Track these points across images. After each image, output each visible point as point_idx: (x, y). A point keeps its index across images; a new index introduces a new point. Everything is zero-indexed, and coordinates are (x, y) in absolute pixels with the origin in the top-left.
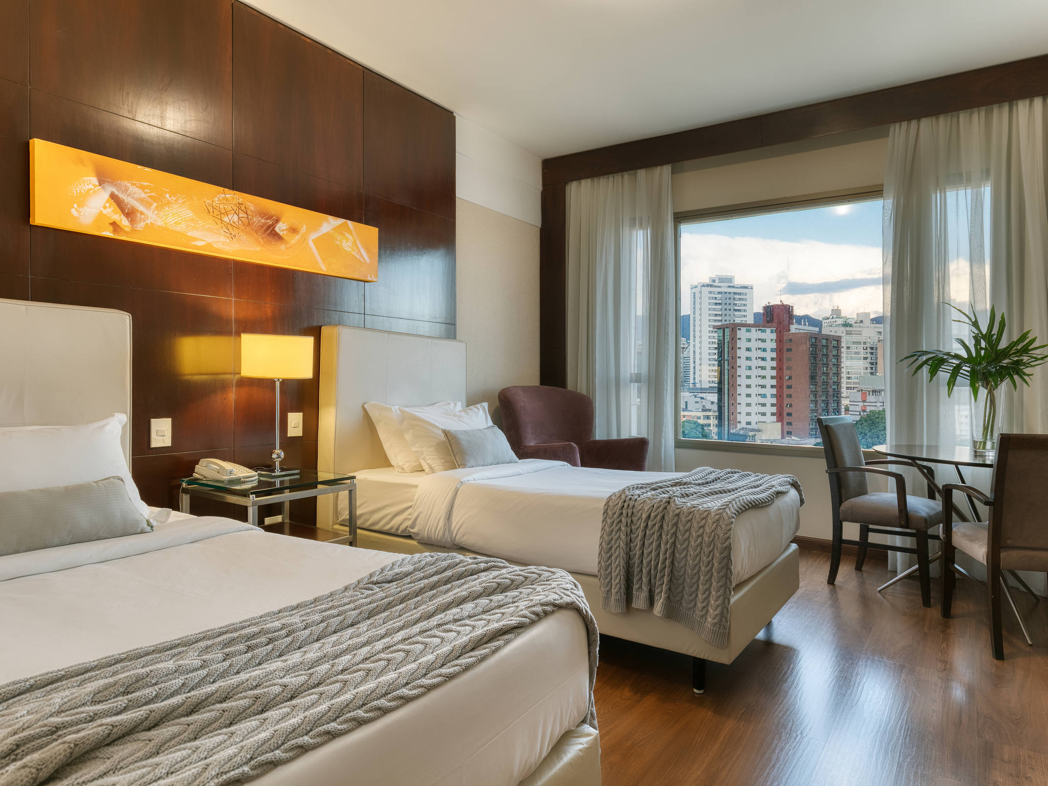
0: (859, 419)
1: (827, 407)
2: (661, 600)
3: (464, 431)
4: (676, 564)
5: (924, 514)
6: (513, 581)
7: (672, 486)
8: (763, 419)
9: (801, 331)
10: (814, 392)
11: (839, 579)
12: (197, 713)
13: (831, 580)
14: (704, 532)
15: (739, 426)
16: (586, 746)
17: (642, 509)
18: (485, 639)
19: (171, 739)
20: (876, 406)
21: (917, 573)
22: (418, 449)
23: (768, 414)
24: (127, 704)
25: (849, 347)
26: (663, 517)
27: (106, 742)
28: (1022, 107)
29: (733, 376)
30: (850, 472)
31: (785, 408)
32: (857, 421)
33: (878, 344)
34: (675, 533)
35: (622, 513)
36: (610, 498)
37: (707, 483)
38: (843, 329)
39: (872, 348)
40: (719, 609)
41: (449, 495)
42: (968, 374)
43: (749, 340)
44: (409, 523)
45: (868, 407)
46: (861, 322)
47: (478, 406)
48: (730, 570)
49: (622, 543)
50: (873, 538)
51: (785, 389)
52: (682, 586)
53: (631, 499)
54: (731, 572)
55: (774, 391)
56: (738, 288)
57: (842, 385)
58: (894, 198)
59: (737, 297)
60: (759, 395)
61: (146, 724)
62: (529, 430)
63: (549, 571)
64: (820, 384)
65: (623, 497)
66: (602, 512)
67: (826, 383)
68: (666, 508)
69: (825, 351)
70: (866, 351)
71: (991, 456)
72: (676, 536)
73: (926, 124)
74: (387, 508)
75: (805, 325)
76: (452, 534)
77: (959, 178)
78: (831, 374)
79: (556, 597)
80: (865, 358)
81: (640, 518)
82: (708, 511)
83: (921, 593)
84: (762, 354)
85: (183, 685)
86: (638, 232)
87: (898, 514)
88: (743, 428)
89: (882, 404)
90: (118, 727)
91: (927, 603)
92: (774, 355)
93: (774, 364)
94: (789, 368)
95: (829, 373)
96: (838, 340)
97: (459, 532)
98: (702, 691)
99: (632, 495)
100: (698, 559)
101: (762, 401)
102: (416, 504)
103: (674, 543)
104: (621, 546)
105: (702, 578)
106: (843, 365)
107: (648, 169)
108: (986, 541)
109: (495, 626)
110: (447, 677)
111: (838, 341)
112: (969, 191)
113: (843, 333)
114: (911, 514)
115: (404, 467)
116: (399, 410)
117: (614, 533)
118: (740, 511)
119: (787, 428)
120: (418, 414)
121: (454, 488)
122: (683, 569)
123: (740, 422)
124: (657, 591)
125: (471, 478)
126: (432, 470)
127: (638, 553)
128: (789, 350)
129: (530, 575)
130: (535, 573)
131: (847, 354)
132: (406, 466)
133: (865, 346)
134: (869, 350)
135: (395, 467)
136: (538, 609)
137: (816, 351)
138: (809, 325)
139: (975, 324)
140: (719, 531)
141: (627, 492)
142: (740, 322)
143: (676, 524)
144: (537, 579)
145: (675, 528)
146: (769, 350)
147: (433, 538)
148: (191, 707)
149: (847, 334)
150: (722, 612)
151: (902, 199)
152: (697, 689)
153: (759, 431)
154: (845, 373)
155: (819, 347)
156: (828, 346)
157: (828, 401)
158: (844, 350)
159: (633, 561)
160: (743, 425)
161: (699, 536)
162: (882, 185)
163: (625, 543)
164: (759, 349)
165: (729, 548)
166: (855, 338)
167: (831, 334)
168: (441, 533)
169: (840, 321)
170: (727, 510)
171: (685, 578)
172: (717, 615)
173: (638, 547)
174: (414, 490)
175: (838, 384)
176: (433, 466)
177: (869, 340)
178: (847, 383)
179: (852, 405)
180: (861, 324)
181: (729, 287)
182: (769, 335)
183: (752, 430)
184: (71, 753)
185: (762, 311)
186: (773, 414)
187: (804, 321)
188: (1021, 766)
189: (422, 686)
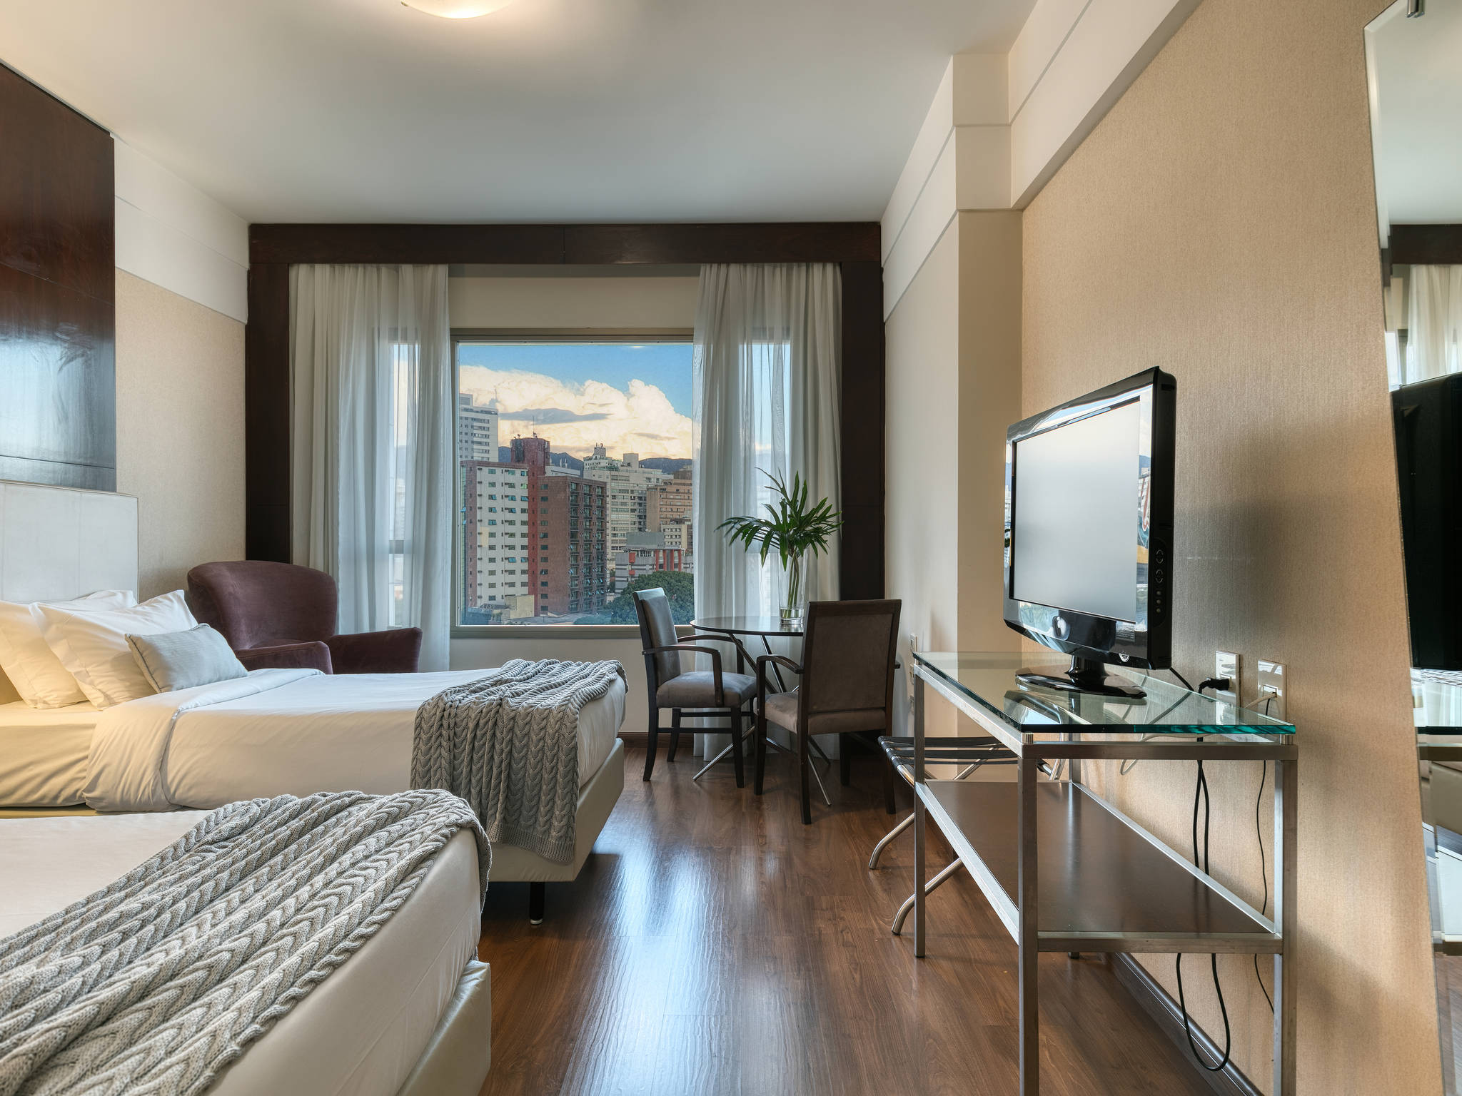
0: (626, 586)
1: (590, 572)
2: (496, 823)
3: (163, 635)
4: (513, 776)
5: (738, 690)
6: (400, 808)
7: (492, 686)
8: (510, 591)
9: (559, 474)
10: (575, 553)
11: (655, 774)
12: (149, 997)
13: (647, 778)
14: (545, 734)
15: (480, 603)
16: (481, 980)
17: (468, 716)
18: (410, 869)
19: (140, 1026)
20: (645, 569)
21: (731, 755)
22: (80, 669)
23: (518, 584)
24: (35, 1014)
25: (615, 496)
26: (495, 724)
27: (63, 1047)
28: (817, 269)
29: (471, 533)
30: (665, 652)
31: (539, 576)
32: (624, 589)
33: (647, 492)
34: (511, 741)
35: (442, 725)
36: (422, 708)
37: (528, 679)
38: (607, 473)
39: (640, 498)
40: (565, 820)
41: (159, 733)
42: (778, 543)
43: (493, 485)
44: (84, 784)
45: (636, 571)
46: (629, 465)
47: (170, 595)
48: (577, 772)
49: (443, 762)
50: (685, 723)
51: (538, 551)
52: (520, 802)
53: (451, 706)
54: (577, 775)
55: (525, 553)
56: (477, 412)
57: (608, 544)
58: (704, 344)
59: (475, 424)
60: (506, 559)
61: (100, 1018)
62: (243, 628)
63: (431, 793)
64: (581, 543)
65: (441, 705)
66: (414, 726)
67: (588, 542)
68: (498, 712)
69: (587, 500)
70: (633, 501)
71: (798, 624)
72: (512, 744)
73: (734, 269)
74: (31, 767)
75: (563, 466)
76: (169, 789)
77: (763, 333)
78: (595, 531)
79: (458, 817)
80: (633, 511)
81: (466, 727)
82: (549, 710)
83: (735, 775)
84: (510, 504)
85: (84, 983)
86: (401, 346)
87: (714, 693)
88: (485, 605)
89: (651, 567)
90: (72, 1027)
91: (740, 784)
92: (525, 505)
93: (525, 517)
94: (544, 523)
95: (592, 529)
96: (603, 486)
97: (182, 785)
98: (540, 921)
99: (452, 702)
100: (539, 766)
101: (510, 567)
102: (95, 754)
103: (510, 752)
104: (443, 766)
105: (544, 787)
106: (608, 519)
107: (415, 265)
108: (796, 709)
109: (409, 857)
110: (393, 910)
111: (602, 488)
112: (772, 346)
113: (608, 478)
114: (726, 691)
115: (46, 699)
116: (39, 607)
117: (432, 751)
118: (584, 702)
119: (542, 602)
120: (76, 614)
121: (168, 720)
122: (521, 781)
123: (480, 597)
124: (490, 813)
125: (191, 704)
126: (110, 702)
127: (465, 771)
128: (544, 499)
129: (415, 799)
130: (405, 801)
131: (613, 505)
132: (53, 698)
133: (633, 495)
134: (637, 500)
135: (28, 702)
136: (445, 831)
137: (577, 501)
138: (568, 467)
139: (783, 491)
140: (564, 730)
141: (446, 698)
142: (480, 459)
143: (512, 730)
144: (423, 803)
145: (511, 734)
146: (518, 498)
147: (132, 801)
148: (141, 991)
149: (613, 479)
150: (569, 821)
151: (712, 346)
152: (534, 919)
153: (506, 607)
154: (610, 528)
155: (580, 496)
156: (591, 495)
157: (592, 564)
158: (609, 500)
159: (458, 782)
160: (485, 600)
161: (540, 739)
162: (693, 329)
163: (448, 761)
164: (507, 496)
165: (575, 748)
166: (622, 485)
167: (593, 478)
168: (148, 791)
169: (604, 463)
170: (570, 705)
171: (524, 792)
172: (563, 826)
173: (465, 763)
174: (89, 732)
175: (602, 543)
176: (108, 693)
177: (637, 488)
178: (613, 541)
179: (618, 569)
180: (629, 468)
181: (466, 410)
182: (519, 478)
183: (497, 607)
184: (32, 1065)
185: (508, 445)
186: (523, 584)
187: (563, 462)
188: (836, 910)
189: (374, 923)
